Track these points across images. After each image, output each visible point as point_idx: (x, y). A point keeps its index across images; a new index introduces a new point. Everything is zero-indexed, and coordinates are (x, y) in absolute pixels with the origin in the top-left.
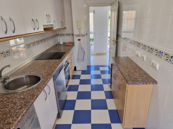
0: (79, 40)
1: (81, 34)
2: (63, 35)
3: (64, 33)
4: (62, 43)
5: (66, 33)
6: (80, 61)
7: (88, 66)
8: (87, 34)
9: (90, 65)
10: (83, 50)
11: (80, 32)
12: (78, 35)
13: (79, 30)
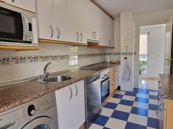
0: (126, 58)
1: (128, 52)
2: (111, 54)
3: (113, 52)
4: (108, 61)
5: (114, 53)
6: (125, 80)
7: (134, 89)
8: (136, 53)
9: (137, 88)
10: (129, 69)
11: (127, 51)
12: (125, 53)
13: (126, 48)
